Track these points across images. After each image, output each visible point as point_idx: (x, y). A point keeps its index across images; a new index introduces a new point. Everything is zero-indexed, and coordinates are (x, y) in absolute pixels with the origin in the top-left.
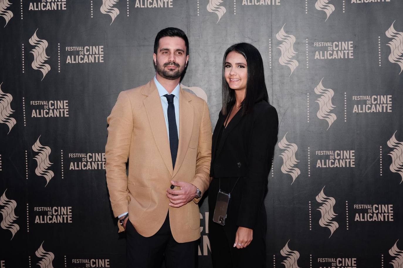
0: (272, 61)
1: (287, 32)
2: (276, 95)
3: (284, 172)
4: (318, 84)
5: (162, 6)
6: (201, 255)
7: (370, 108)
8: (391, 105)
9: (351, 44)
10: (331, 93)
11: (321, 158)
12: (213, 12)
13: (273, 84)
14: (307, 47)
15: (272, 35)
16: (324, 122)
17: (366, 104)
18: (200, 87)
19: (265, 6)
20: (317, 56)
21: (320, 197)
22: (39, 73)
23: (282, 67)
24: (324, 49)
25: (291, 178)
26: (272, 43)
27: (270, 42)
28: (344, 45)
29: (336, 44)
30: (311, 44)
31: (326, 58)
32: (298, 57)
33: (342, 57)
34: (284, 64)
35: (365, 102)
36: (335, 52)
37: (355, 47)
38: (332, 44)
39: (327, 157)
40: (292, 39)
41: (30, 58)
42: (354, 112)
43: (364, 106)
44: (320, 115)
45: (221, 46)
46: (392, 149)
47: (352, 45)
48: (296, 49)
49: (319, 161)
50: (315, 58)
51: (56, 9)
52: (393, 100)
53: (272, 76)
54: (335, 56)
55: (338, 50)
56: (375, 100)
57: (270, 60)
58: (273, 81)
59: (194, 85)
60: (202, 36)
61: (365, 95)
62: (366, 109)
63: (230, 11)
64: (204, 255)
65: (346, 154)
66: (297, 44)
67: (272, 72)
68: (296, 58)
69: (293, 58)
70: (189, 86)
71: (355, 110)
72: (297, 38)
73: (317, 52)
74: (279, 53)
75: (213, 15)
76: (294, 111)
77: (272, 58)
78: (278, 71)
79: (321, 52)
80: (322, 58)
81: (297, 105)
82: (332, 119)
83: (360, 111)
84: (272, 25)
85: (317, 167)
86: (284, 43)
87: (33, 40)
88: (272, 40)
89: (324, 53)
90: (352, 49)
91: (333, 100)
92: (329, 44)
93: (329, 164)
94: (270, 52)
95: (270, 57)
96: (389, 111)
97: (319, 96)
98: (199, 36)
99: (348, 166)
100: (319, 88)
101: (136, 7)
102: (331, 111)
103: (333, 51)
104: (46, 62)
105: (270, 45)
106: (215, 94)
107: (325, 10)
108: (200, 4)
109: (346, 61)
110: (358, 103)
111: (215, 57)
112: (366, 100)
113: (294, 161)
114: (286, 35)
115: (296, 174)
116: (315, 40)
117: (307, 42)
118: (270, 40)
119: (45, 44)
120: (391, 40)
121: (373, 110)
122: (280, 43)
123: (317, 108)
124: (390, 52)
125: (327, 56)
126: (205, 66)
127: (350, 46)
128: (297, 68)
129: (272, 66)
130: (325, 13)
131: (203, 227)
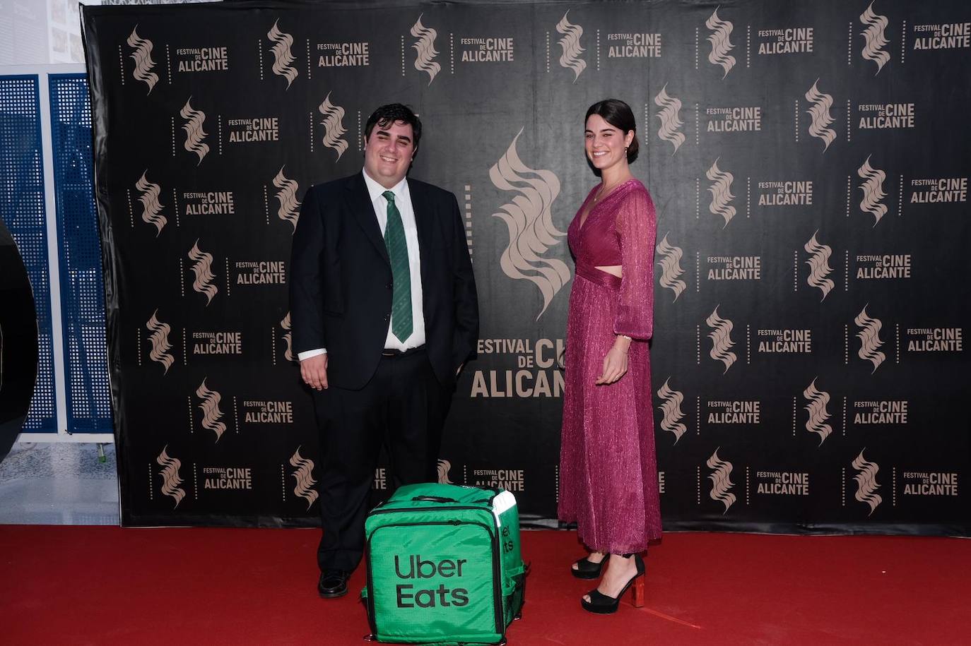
0: (648, 135)
1: (669, 94)
2: (654, 181)
3: (664, 286)
4: (711, 166)
5: (499, 60)
6: (550, 396)
7: (782, 200)
8: (811, 195)
9: (758, 111)
10: (729, 178)
11: (714, 266)
12: (568, 68)
13: (649, 166)
14: (697, 115)
15: (649, 98)
16: (719, 218)
17: (777, 194)
18: (551, 169)
19: (640, 58)
20: (710, 127)
21: (713, 320)
22: (332, 151)
23: (662, 143)
24: (720, 118)
25: (673, 293)
26: (648, 110)
27: (646, 108)
28: (748, 112)
29: (736, 111)
30: (702, 111)
31: (723, 130)
32: (684, 129)
33: (745, 129)
34: (664, 139)
35: (775, 191)
36: (735, 122)
37: (763, 115)
38: (732, 111)
39: (723, 266)
40: (677, 104)
41: (321, 132)
42: (760, 204)
43: (774, 196)
44: (714, 208)
45: (579, 115)
46: (811, 255)
47: (759, 113)
48: (681, 118)
49: (711, 271)
50: (709, 130)
51: (355, 64)
52: (814, 188)
53: (649, 154)
54: (735, 127)
55: (740, 119)
56: (790, 187)
57: (647, 133)
58: (649, 162)
59: (542, 167)
60: (553, 100)
61: (776, 180)
62: (776, 200)
63: (592, 66)
64: (555, 396)
65: (749, 261)
66: (682, 111)
67: (649, 149)
68: (682, 129)
69: (678, 129)
70: (535, 169)
71: (762, 201)
72: (683, 103)
73: (711, 122)
74: (659, 123)
75: (569, 71)
76: (679, 202)
77: (649, 130)
78: (658, 148)
79: (716, 122)
80: (717, 130)
81: (683, 196)
82: (730, 213)
83: (768, 204)
84: (649, 85)
85: (709, 278)
86: (665, 109)
87: (325, 107)
88: (648, 105)
89: (721, 123)
90: (759, 117)
91: (732, 188)
92: (727, 111)
93: (725, 275)
94: (646, 123)
95: (646, 129)
96: (808, 203)
97: (713, 183)
98: (549, 101)
99: (750, 278)
100: (713, 172)
101: (463, 60)
102: (729, 204)
103: (733, 120)
104: (341, 137)
105: (646, 112)
106: (570, 180)
107: (721, 64)
108: (552, 57)
109: (749, 134)
110: (765, 192)
111: (571, 129)
112: (777, 188)
113: (677, 271)
114: (668, 98)
115: (680, 288)
116: (709, 106)
117: (697, 108)
118: (646, 105)
119: (340, 112)
120: (812, 105)
121: (787, 201)
122: (661, 109)
123: (709, 198)
124: (811, 122)
125: (725, 127)
126: (557, 142)
127: (756, 113)
128: (683, 144)
129: (649, 141)
130: (722, 68)
131: (553, 360)
